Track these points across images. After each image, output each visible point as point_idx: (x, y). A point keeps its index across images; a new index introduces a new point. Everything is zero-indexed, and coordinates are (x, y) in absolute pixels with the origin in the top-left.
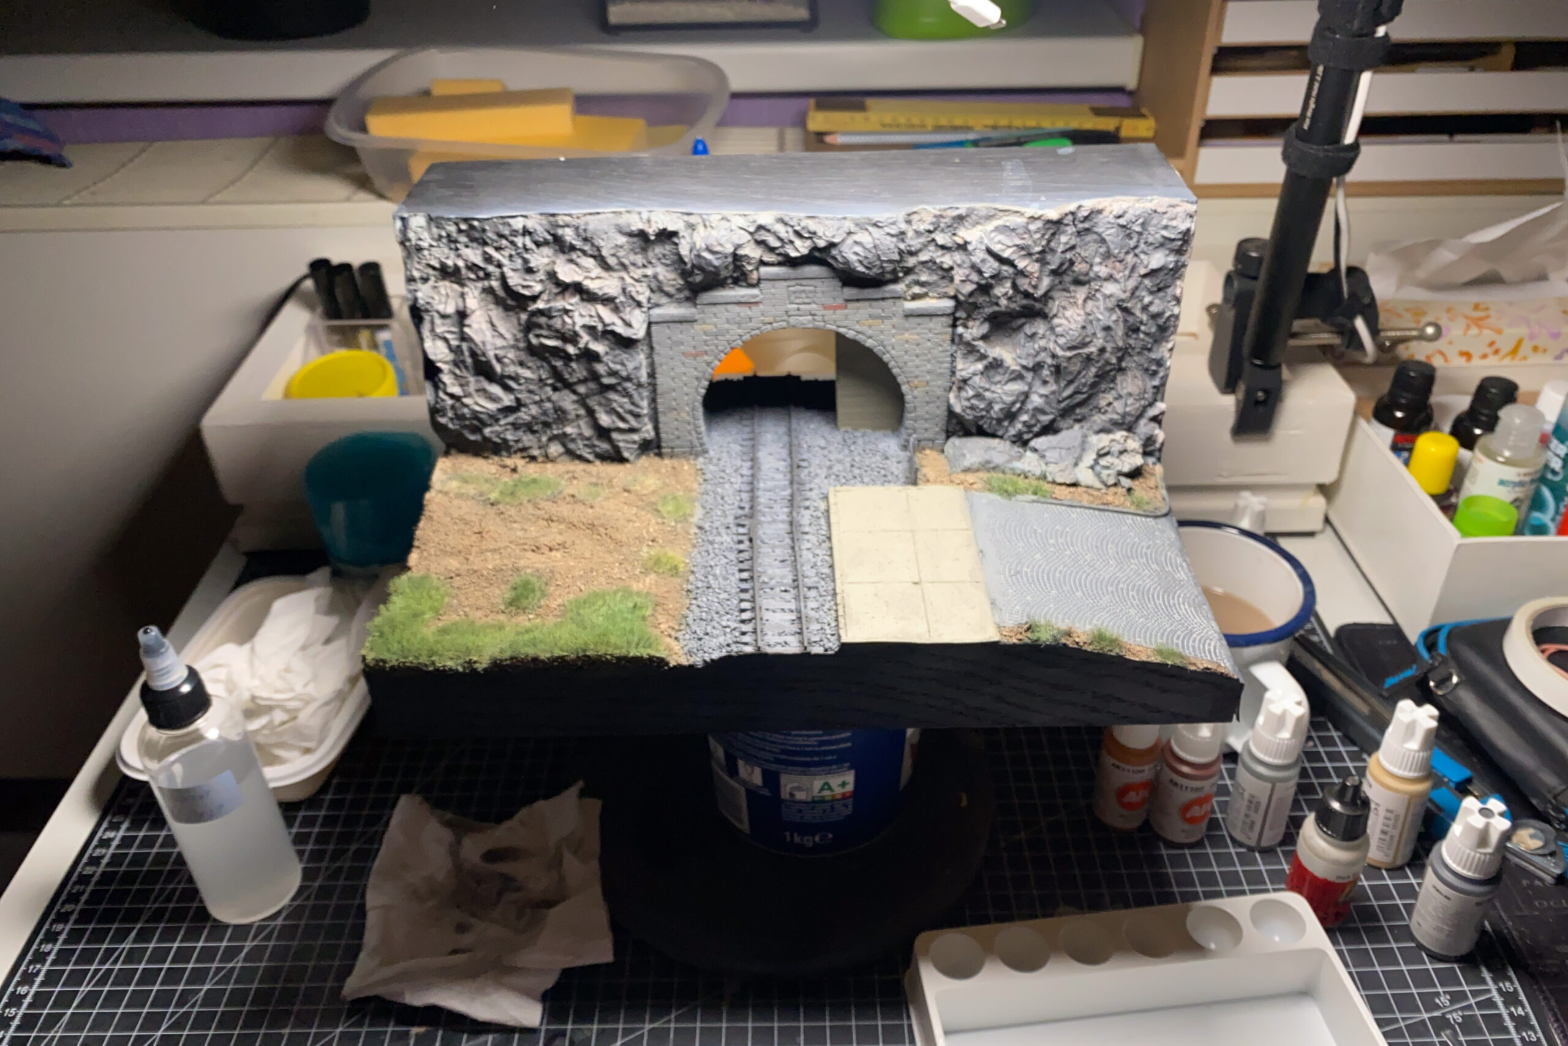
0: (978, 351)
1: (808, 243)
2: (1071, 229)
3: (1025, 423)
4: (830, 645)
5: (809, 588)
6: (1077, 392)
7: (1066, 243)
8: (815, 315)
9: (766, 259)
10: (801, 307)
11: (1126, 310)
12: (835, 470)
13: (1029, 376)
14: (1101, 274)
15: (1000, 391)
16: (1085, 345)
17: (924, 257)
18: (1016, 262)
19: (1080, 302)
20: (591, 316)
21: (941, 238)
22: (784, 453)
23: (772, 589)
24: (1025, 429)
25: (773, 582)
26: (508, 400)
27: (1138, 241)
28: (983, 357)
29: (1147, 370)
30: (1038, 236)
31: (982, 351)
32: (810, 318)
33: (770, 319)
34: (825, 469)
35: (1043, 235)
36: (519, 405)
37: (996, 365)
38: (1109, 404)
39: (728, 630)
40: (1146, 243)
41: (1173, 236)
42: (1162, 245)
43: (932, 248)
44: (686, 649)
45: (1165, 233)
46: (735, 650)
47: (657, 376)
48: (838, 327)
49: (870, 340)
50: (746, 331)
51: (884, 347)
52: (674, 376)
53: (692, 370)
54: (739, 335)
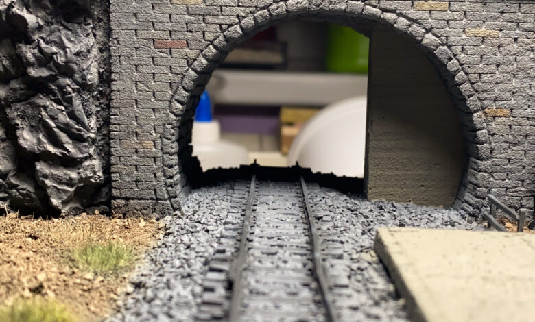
47: (113, 76)
48: (384, 10)
49: (429, 35)
50: (248, 10)
51: (449, 47)
52: (139, 78)
53: (166, 70)
54: (238, 16)
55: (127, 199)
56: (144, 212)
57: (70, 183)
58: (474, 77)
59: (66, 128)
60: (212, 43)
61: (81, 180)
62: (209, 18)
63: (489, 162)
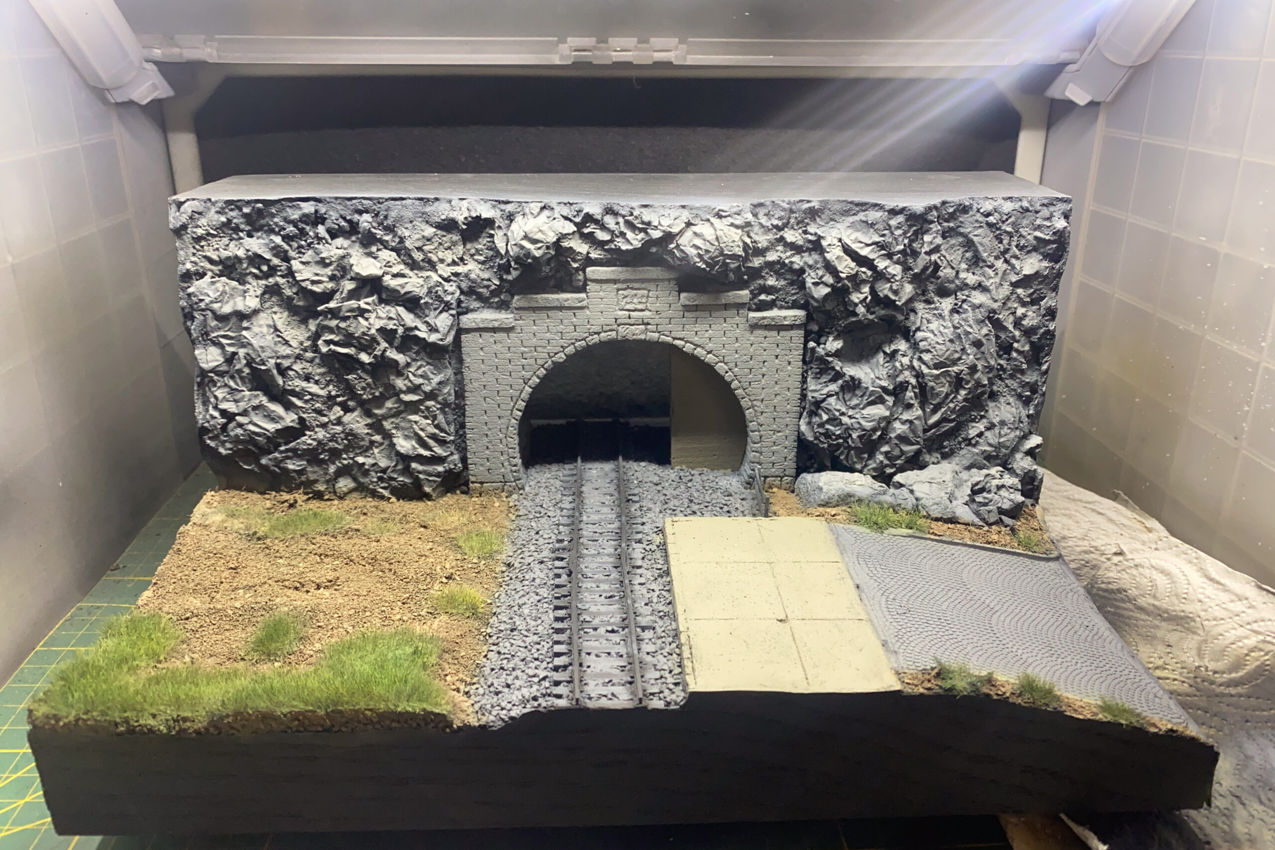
0: (833, 369)
1: (642, 235)
2: (935, 227)
3: (886, 454)
4: (674, 697)
5: (644, 629)
6: (944, 420)
7: (931, 243)
8: (648, 324)
9: (593, 255)
10: (632, 313)
11: (998, 325)
12: (671, 505)
13: (890, 400)
14: (968, 281)
15: (857, 416)
16: (954, 362)
17: (772, 257)
18: (875, 262)
19: (946, 313)
20: (390, 318)
21: (791, 236)
22: (612, 488)
23: (595, 629)
24: (886, 462)
25: (596, 622)
26: (290, 419)
27: (1009, 244)
28: (838, 375)
29: (1020, 397)
30: (899, 232)
31: (838, 368)
32: (643, 327)
33: (598, 329)
34: (659, 504)
35: (905, 233)
36: (303, 427)
37: (852, 386)
38: (980, 435)
39: (536, 680)
40: (1017, 246)
41: (1047, 238)
42: (1035, 249)
43: (780, 248)
44: (477, 707)
45: (1038, 234)
46: (544, 704)
47: (467, 394)
48: (674, 339)
49: (710, 356)
50: (570, 342)
51: (726, 364)
52: (486, 395)
53: (508, 388)
54: (562, 347)
55: (482, 483)
56: (496, 492)
57: (438, 475)
58: (745, 385)
59: (433, 437)
60: (543, 366)
61: (446, 471)
62: (539, 349)
63: (759, 445)
